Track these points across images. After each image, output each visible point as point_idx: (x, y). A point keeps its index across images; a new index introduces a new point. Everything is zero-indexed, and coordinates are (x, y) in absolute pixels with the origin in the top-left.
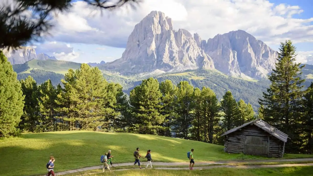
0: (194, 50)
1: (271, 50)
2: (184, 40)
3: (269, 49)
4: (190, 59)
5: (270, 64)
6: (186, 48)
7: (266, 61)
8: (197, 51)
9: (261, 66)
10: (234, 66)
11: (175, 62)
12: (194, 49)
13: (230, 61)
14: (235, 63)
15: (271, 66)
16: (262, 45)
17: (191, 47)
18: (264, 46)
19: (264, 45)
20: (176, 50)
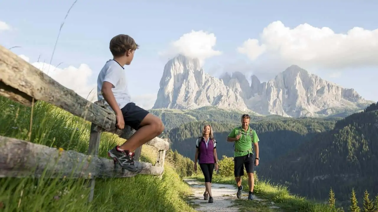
0: (215, 89)
1: (328, 85)
2: (206, 79)
3: (327, 83)
4: (208, 98)
5: (325, 101)
6: (206, 87)
7: (320, 99)
8: (219, 90)
9: (313, 104)
10: (276, 106)
11: (188, 103)
12: (215, 87)
13: (271, 101)
14: (277, 103)
15: (327, 104)
16: (316, 80)
17: (213, 86)
18: (319, 81)
19: (319, 79)
20: (193, 89)
